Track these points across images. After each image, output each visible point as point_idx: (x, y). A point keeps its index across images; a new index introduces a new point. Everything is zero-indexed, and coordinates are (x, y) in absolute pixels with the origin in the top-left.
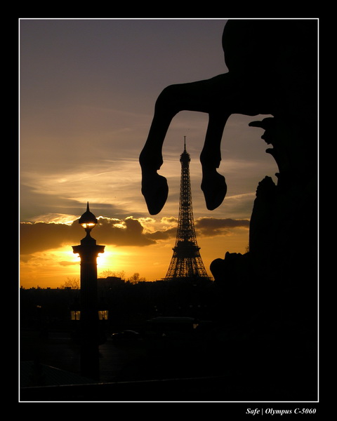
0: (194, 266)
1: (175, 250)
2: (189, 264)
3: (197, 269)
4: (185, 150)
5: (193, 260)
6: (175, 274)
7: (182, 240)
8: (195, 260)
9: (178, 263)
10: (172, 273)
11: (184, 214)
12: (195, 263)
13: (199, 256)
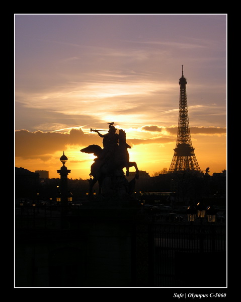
0: (190, 162)
1: (175, 150)
2: (186, 161)
3: (192, 164)
4: (183, 76)
5: (189, 158)
6: (176, 168)
7: (181, 143)
8: (191, 158)
9: (178, 160)
10: (174, 168)
11: (182, 124)
12: (191, 160)
13: (194, 155)
